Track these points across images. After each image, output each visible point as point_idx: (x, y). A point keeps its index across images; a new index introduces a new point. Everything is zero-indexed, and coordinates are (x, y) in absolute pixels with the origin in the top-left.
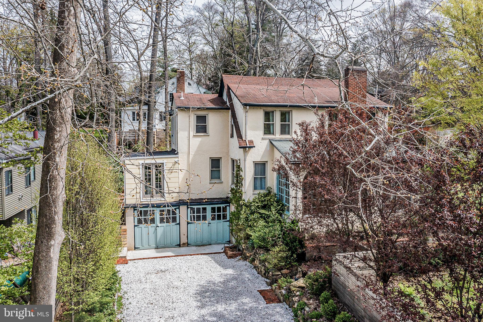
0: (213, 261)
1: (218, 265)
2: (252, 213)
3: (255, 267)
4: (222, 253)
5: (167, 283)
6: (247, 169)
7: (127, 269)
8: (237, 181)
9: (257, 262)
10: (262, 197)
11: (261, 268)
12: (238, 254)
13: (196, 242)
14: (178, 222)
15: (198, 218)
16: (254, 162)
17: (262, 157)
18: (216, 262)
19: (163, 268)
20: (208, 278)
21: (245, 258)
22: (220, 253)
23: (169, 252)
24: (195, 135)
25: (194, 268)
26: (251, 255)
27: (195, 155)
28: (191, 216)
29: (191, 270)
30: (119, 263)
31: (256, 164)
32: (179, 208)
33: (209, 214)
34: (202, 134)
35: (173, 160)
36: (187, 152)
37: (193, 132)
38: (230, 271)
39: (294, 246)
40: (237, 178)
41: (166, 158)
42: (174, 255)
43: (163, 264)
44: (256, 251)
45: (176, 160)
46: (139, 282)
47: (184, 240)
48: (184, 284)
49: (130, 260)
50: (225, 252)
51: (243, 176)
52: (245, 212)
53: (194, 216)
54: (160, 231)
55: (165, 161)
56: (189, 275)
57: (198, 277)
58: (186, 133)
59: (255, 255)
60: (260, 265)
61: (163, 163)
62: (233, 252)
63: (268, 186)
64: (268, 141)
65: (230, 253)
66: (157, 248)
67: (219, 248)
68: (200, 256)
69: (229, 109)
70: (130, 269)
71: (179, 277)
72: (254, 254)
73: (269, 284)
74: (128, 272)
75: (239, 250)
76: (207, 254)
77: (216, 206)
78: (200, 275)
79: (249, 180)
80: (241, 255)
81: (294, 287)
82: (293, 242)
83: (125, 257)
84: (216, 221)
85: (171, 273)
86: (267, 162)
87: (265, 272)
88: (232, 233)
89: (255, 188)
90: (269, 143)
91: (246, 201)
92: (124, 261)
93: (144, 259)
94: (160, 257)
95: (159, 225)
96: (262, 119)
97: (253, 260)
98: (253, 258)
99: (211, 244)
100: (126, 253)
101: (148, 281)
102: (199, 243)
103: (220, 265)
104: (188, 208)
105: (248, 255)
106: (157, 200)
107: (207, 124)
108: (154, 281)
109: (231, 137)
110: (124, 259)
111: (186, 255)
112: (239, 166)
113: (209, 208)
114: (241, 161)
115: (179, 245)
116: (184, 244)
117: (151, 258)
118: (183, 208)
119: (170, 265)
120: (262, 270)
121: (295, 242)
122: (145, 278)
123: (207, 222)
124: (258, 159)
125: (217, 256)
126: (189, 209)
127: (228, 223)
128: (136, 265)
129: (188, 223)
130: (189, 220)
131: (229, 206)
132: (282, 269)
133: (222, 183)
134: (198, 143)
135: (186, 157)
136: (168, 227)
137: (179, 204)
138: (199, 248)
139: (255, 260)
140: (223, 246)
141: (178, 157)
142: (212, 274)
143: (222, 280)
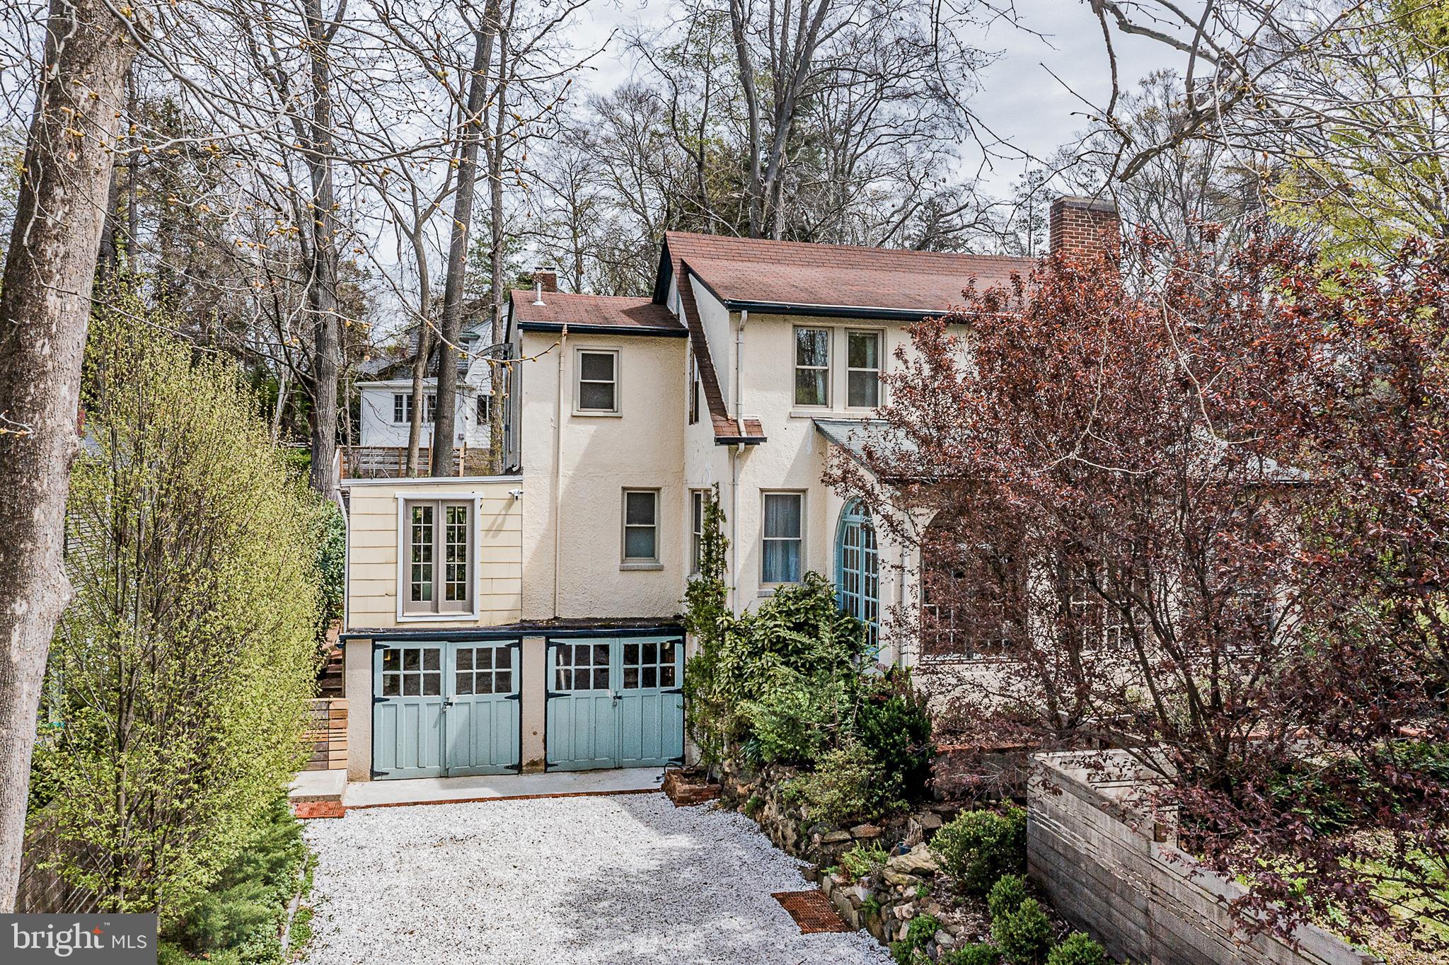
0: (624, 813)
1: (641, 825)
2: (756, 653)
3: (763, 829)
4: (658, 790)
5: (467, 873)
6: (740, 514)
7: (340, 834)
8: (709, 554)
9: (771, 811)
10: (790, 599)
11: (786, 826)
12: (709, 790)
13: (572, 757)
14: (515, 691)
15: (582, 681)
16: (762, 490)
17: (792, 473)
18: (637, 815)
19: (459, 832)
20: (608, 860)
21: (733, 804)
22: (650, 791)
23: (483, 786)
24: (576, 413)
25: (564, 831)
26: (751, 791)
27: (574, 479)
28: (558, 672)
29: (551, 839)
30: (315, 814)
31: (771, 498)
32: (520, 645)
33: (616, 666)
34: (600, 413)
35: (504, 491)
36: (550, 469)
37: (570, 405)
38: (682, 841)
39: (894, 745)
40: (709, 545)
41: (483, 483)
42: (499, 795)
43: (461, 821)
44: (768, 775)
45: (515, 490)
46: (374, 869)
47: (533, 751)
48: (524, 876)
49: (353, 808)
50: (667, 788)
51: (728, 537)
52: (732, 651)
53: (568, 673)
54: (456, 717)
55: (477, 493)
56: (546, 851)
57: (573, 857)
58: (549, 409)
59: (766, 788)
60: (781, 817)
61: (472, 501)
62: (693, 786)
63: (808, 569)
64: (809, 422)
65: (681, 787)
66: (445, 774)
67: (649, 778)
68: (583, 800)
69: (683, 334)
70: (349, 833)
71: (509, 856)
72: (763, 785)
73: (811, 875)
74: (341, 840)
75: (713, 780)
76: (607, 794)
77: (640, 641)
78: (579, 851)
79: (748, 549)
80: (718, 794)
81: (898, 872)
82: (893, 730)
83: (337, 798)
84: (640, 690)
85: (484, 845)
86: (804, 491)
87: (799, 836)
88: (690, 732)
89: (766, 577)
90: (812, 431)
91: (737, 618)
92: (331, 807)
93: (399, 805)
94: (451, 802)
95: (454, 698)
96: (790, 355)
97: (759, 805)
98: (758, 799)
99: (620, 768)
100: (341, 785)
101: (407, 866)
102: (582, 762)
103: (648, 824)
104: (548, 645)
105: (740, 790)
106: (451, 617)
107: (615, 381)
108: (425, 868)
109: (691, 422)
110: (331, 804)
111: (538, 797)
112: (716, 504)
113: (617, 646)
114: (721, 489)
115: (518, 768)
116: (533, 763)
117: (422, 803)
118: (534, 647)
119: (484, 824)
120: (789, 832)
121: (899, 732)
122: (397, 859)
123: (609, 693)
124: (778, 482)
125: (640, 802)
126: (553, 650)
127: (678, 699)
128: (372, 822)
129: (548, 696)
130: (552, 689)
131: (684, 642)
132: (857, 824)
133: (660, 569)
134: (585, 441)
135: (546, 482)
136: (484, 708)
137: (519, 632)
138: (583, 776)
139: (764, 803)
140: (660, 772)
141: (520, 482)
142: (622, 848)
143: (653, 865)
